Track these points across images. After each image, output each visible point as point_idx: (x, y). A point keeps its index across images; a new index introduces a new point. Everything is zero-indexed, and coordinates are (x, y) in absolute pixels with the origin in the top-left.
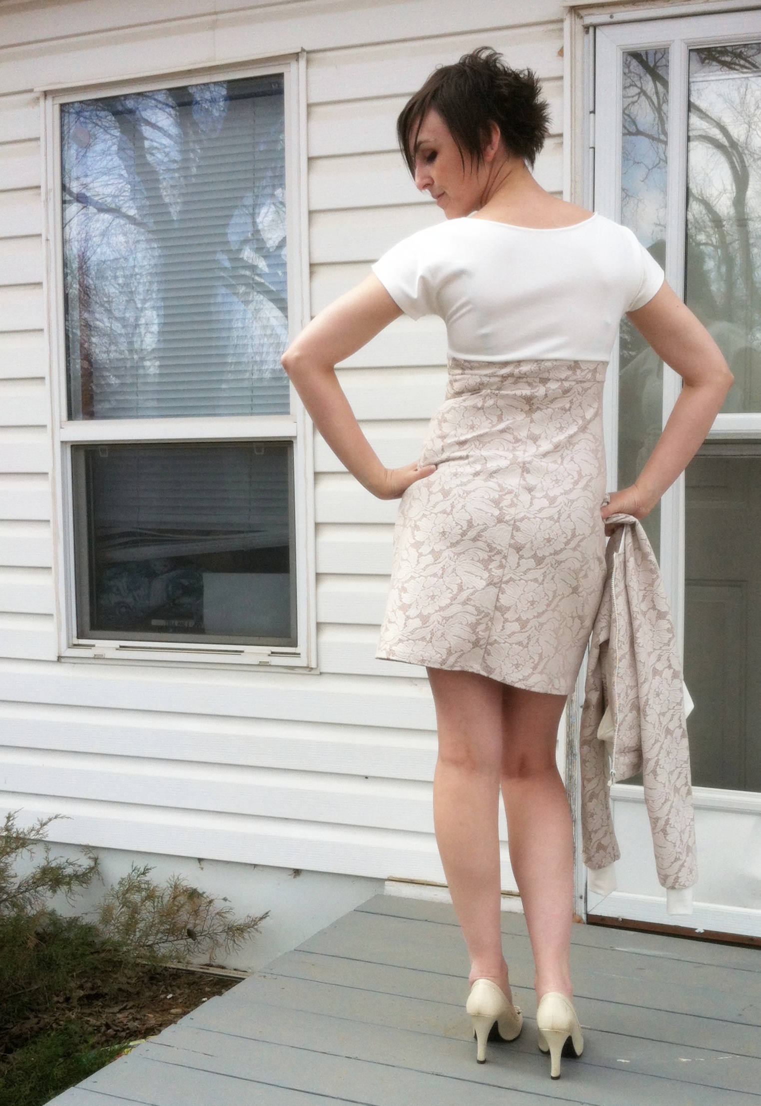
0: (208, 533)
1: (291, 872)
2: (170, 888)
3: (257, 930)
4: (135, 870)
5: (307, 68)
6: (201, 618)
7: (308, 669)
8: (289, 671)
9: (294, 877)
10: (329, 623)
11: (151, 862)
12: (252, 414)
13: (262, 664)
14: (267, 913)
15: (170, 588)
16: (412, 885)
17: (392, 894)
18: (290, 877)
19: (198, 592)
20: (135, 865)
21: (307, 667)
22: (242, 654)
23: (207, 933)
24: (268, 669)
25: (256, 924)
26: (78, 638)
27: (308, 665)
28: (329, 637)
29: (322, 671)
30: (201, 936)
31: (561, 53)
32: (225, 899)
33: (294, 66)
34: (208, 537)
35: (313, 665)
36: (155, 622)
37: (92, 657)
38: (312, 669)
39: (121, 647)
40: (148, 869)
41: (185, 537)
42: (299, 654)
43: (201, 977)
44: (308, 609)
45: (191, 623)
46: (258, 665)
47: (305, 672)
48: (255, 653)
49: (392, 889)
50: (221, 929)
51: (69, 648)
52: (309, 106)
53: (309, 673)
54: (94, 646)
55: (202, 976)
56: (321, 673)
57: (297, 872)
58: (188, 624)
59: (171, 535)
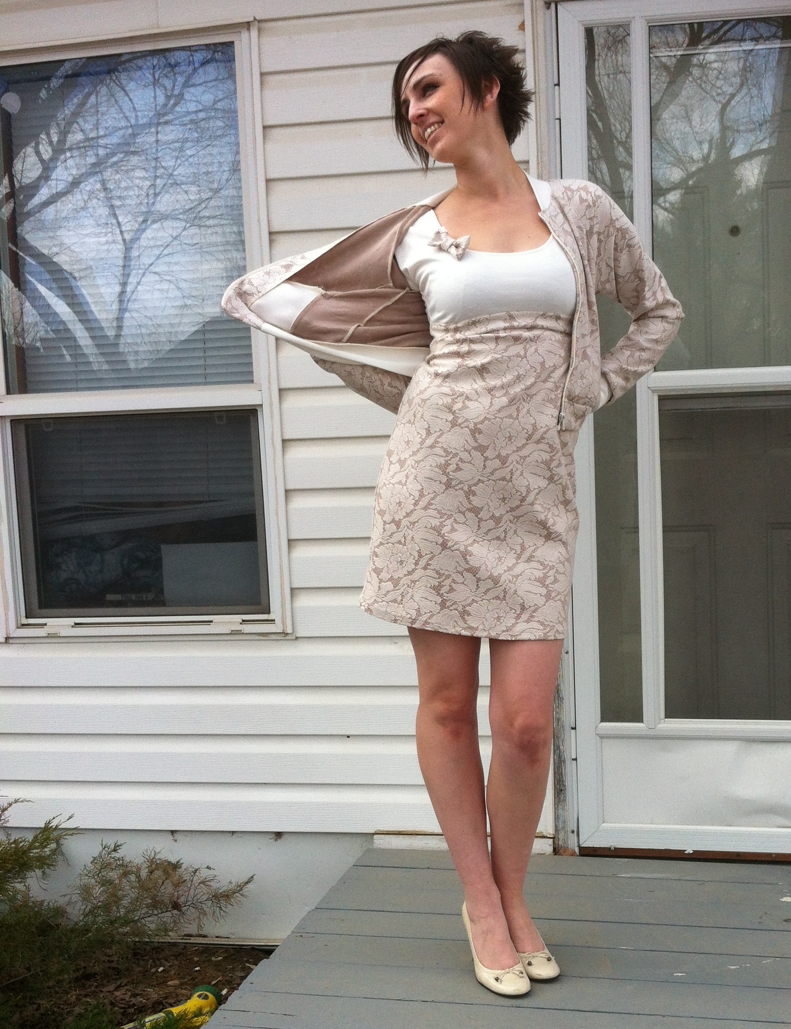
0: (160, 504)
1: (273, 835)
2: (147, 863)
3: (242, 895)
4: (105, 847)
5: (259, 38)
6: (162, 591)
7: (283, 635)
8: (264, 638)
9: (276, 840)
10: (303, 588)
11: (121, 839)
12: (206, 384)
13: (234, 633)
14: (252, 877)
15: (125, 562)
16: (401, 836)
17: (382, 847)
18: (272, 840)
19: (157, 565)
20: (104, 843)
21: (283, 633)
22: (211, 624)
23: (191, 902)
24: (241, 637)
25: (241, 889)
26: (27, 617)
27: (283, 630)
28: (304, 601)
29: (298, 635)
30: (185, 906)
31: (522, 27)
32: (208, 868)
33: (244, 35)
34: (163, 509)
35: (289, 631)
36: (110, 597)
37: (44, 635)
38: (287, 634)
39: (76, 624)
40: (118, 846)
41: (136, 509)
42: (274, 620)
43: (185, 948)
44: (282, 576)
45: (150, 596)
46: (230, 634)
47: (279, 638)
48: (225, 622)
49: (381, 842)
50: (205, 898)
51: (18, 628)
52: (262, 74)
53: (283, 638)
54: (46, 624)
55: (186, 946)
56: (297, 638)
57: (279, 835)
58: (147, 597)
59: (119, 508)
